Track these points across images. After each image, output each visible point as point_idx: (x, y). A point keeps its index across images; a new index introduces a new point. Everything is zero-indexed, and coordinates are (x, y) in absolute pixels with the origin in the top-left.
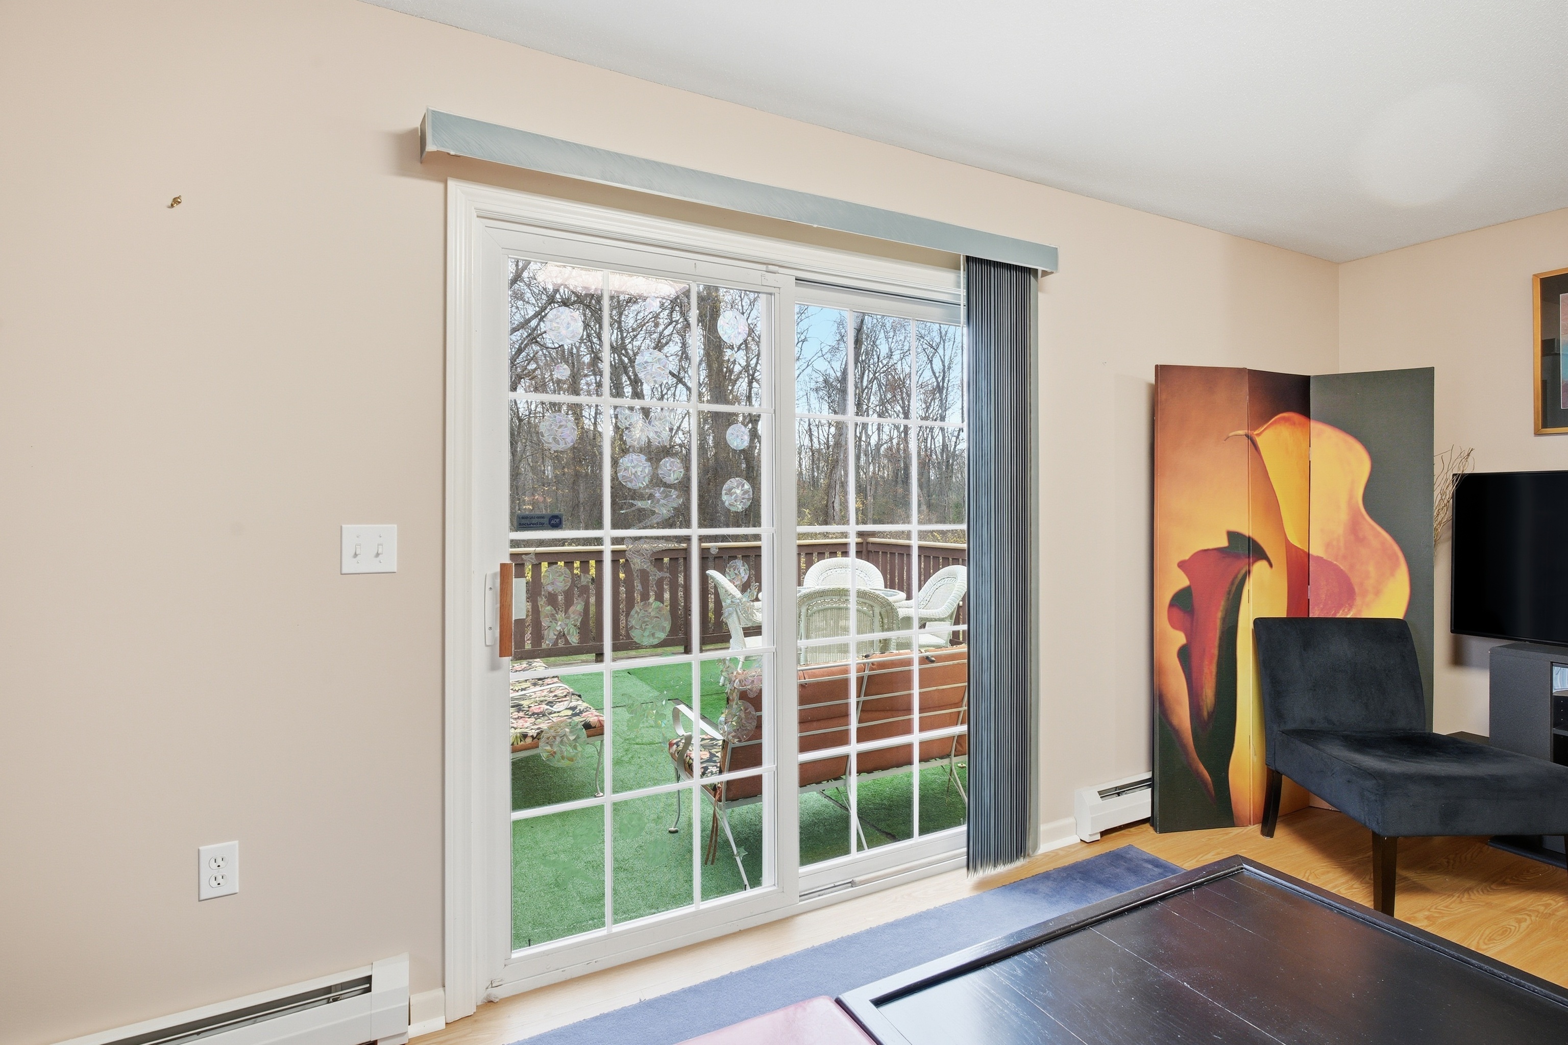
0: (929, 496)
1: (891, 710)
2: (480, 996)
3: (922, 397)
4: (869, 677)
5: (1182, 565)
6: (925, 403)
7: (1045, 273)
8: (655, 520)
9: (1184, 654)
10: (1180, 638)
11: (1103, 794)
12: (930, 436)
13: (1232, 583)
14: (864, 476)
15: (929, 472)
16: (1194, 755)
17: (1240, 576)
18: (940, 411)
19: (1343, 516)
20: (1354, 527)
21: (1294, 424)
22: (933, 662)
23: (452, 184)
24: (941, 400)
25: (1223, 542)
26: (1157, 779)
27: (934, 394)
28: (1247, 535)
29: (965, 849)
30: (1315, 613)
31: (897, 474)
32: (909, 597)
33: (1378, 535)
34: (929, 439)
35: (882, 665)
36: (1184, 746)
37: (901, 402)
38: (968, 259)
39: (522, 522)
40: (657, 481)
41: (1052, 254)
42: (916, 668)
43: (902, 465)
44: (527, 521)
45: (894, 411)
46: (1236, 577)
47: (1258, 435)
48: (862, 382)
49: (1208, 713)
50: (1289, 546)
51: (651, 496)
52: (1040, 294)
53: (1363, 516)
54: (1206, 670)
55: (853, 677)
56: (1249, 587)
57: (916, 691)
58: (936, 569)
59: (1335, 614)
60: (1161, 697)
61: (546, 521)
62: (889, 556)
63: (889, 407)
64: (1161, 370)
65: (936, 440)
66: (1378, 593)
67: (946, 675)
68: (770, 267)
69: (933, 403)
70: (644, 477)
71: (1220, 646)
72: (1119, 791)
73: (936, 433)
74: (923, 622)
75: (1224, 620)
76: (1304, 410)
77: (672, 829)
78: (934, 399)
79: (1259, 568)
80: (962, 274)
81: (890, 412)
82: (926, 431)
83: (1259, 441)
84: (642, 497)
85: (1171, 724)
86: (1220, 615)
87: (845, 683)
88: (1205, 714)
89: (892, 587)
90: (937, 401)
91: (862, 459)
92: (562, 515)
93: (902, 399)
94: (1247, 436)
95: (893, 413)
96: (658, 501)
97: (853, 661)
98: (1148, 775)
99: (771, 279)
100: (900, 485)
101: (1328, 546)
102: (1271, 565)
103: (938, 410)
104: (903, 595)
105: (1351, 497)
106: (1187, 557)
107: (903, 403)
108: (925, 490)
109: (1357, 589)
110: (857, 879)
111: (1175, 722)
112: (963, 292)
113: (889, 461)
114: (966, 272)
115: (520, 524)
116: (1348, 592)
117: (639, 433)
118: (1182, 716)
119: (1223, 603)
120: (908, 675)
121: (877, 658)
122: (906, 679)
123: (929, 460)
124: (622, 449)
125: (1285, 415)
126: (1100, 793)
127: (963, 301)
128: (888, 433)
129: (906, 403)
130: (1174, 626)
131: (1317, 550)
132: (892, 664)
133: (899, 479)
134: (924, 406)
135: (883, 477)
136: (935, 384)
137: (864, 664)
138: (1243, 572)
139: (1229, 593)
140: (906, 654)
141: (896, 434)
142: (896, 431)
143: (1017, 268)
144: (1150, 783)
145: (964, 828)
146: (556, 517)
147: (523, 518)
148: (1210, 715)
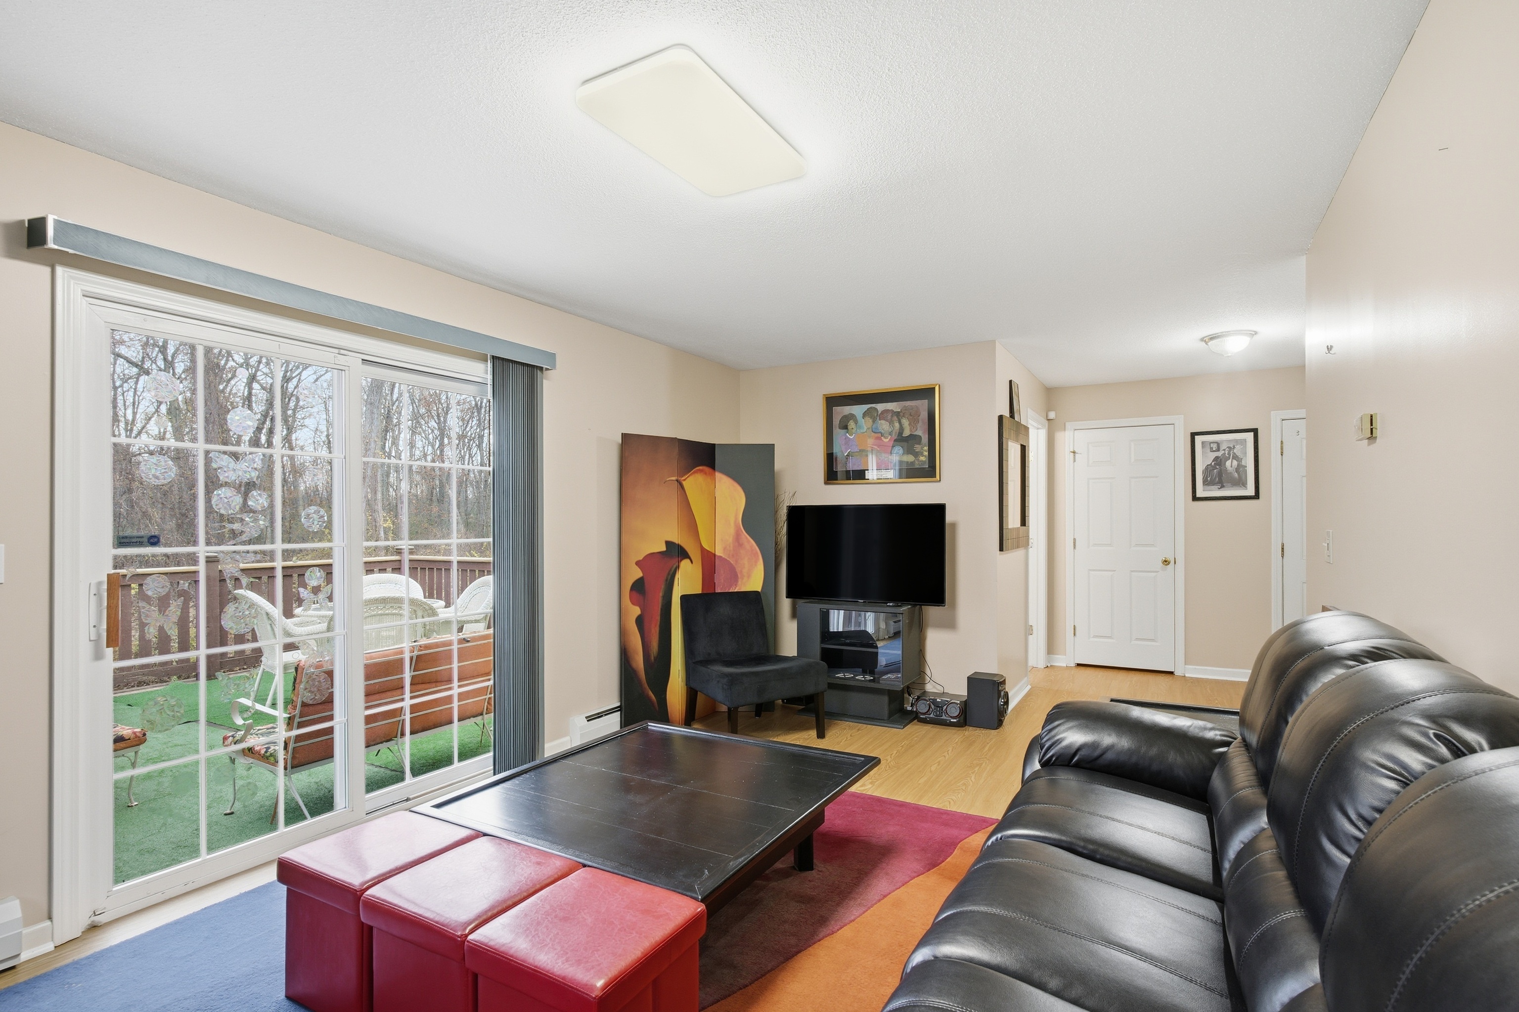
0: (466, 515)
1: (436, 682)
2: (84, 922)
3: (459, 414)
4: (418, 657)
5: (638, 563)
6: (463, 420)
7: (547, 369)
8: (244, 537)
9: (640, 621)
10: (636, 611)
11: (590, 719)
12: (467, 455)
13: (669, 574)
14: (394, 494)
15: (466, 491)
16: (646, 686)
17: (673, 569)
18: (478, 430)
19: (732, 531)
20: (737, 537)
21: (706, 473)
22: (468, 641)
23: (60, 270)
24: (479, 420)
25: (664, 548)
26: (623, 704)
27: (473, 413)
28: (677, 543)
29: (492, 767)
30: (718, 590)
31: (432, 493)
32: (448, 605)
33: (749, 542)
34: (467, 457)
35: (427, 647)
36: (639, 681)
37: (436, 418)
38: (493, 357)
39: (122, 541)
40: (245, 508)
41: (553, 356)
42: (455, 647)
43: (437, 482)
44: (125, 540)
45: (429, 427)
46: (671, 570)
47: (684, 480)
48: (392, 394)
49: (654, 657)
50: (703, 550)
51: (242, 520)
52: (544, 381)
53: (742, 531)
54: (653, 630)
55: (407, 657)
56: (679, 576)
57: (455, 665)
58: (473, 579)
59: (729, 589)
60: (625, 649)
61: (146, 540)
62: (427, 572)
63: (423, 422)
64: (625, 436)
65: (474, 459)
66: (749, 576)
67: (478, 652)
68: (342, 351)
69: (470, 422)
70: (236, 505)
71: (661, 615)
72: (599, 716)
73: (474, 452)
74: (460, 625)
75: (663, 597)
76: (712, 465)
77: (228, 811)
78: (472, 417)
79: (685, 563)
80: (490, 365)
81: (424, 427)
82: (464, 449)
83: (684, 483)
84: (231, 521)
85: (630, 666)
86: (661, 594)
87: (401, 662)
88: (653, 658)
89: (431, 596)
90: (475, 420)
91: (391, 475)
92: (159, 535)
93: (438, 416)
94: (677, 481)
95: (427, 428)
96: (248, 524)
97: (406, 645)
98: (619, 704)
99: (342, 360)
100: (435, 504)
101: (725, 549)
102: (692, 562)
103: (477, 429)
104: (442, 603)
105: (736, 519)
106: (641, 559)
107: (439, 419)
108: (462, 509)
109: (739, 575)
110: (411, 797)
111: (634, 665)
112: (490, 377)
113: (423, 478)
114: (492, 364)
115: (120, 543)
116: (734, 576)
117: (231, 471)
118: (639, 661)
119: (663, 587)
120: (449, 654)
121: (424, 641)
122: (448, 656)
123: (466, 480)
124: (213, 483)
125: (701, 468)
126: (586, 718)
127: (490, 382)
128: (421, 449)
129: (442, 419)
130: (633, 604)
131: (719, 552)
132: (437, 645)
133: (434, 498)
134: (461, 424)
135: (417, 496)
136: (473, 403)
137: (413, 647)
138: (675, 566)
139: (667, 580)
140: (448, 637)
141: (430, 450)
142: (430, 448)
143: (528, 365)
144: (619, 709)
145: (491, 754)
146: (154, 537)
147: (123, 538)
148: (655, 659)
